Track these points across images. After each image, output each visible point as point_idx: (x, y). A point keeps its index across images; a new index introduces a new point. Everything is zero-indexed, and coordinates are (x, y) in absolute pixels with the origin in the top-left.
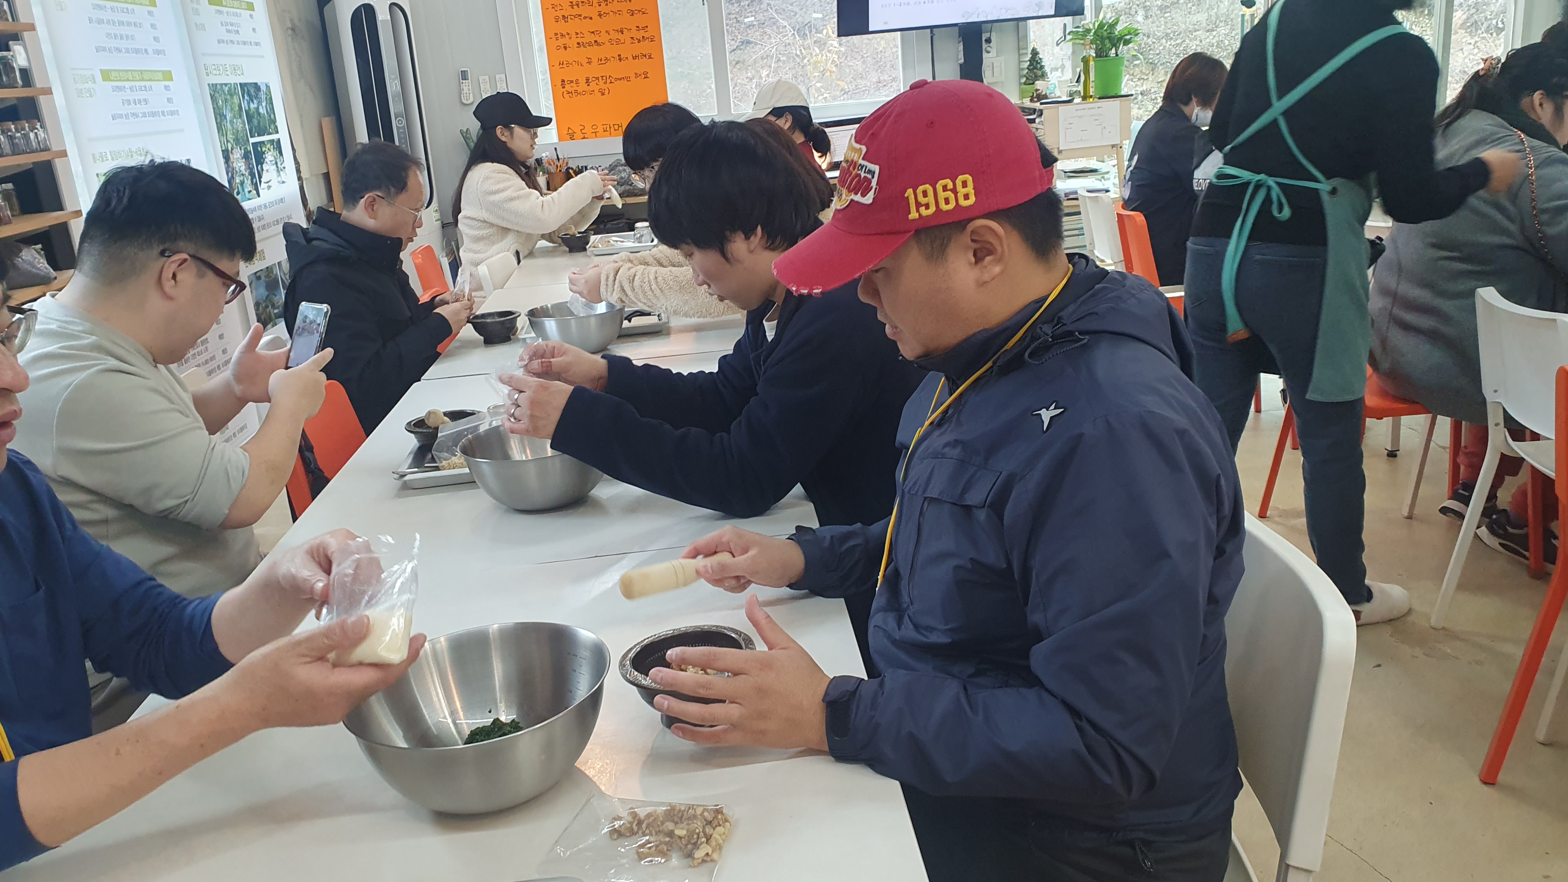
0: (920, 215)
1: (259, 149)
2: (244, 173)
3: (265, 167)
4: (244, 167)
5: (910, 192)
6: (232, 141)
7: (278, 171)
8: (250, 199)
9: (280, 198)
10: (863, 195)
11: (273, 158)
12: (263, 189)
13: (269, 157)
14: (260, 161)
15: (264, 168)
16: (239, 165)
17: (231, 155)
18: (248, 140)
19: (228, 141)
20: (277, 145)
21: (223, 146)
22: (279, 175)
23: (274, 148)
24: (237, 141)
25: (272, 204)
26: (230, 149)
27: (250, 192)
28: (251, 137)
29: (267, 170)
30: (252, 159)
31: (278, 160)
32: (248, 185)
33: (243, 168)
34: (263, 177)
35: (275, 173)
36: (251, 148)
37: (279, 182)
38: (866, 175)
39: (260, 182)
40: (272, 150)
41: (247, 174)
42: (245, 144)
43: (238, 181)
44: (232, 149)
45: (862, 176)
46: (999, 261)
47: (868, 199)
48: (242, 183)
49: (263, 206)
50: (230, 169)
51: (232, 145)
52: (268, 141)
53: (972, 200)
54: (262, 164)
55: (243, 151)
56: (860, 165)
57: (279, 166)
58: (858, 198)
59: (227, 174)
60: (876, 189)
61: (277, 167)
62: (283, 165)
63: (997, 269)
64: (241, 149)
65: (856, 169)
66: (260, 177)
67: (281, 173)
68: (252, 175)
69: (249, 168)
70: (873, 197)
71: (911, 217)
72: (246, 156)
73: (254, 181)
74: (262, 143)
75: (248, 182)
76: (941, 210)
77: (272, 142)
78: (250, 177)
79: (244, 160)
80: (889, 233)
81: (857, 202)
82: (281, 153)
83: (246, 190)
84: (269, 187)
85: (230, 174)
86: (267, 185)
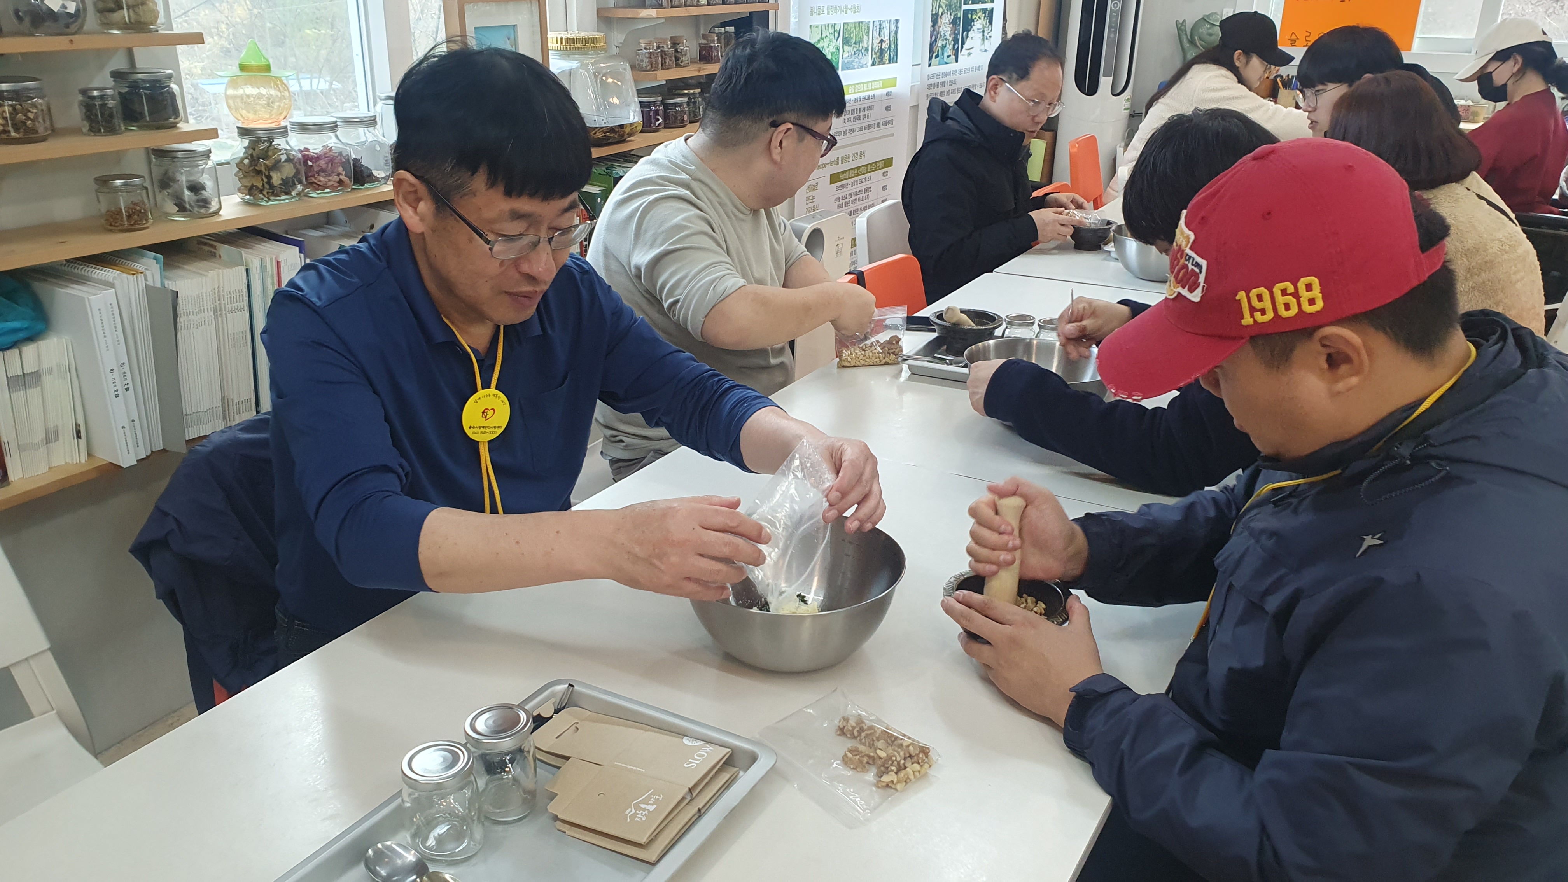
0: (1255, 321)
1: (970, 16)
2: (948, 37)
3: (971, 34)
4: (949, 32)
5: (1241, 295)
6: (944, 7)
7: (983, 39)
8: (947, 63)
9: (978, 65)
10: (1191, 290)
11: (981, 27)
12: (963, 55)
13: (978, 25)
14: (968, 25)
15: (969, 35)
16: (945, 29)
17: (939, 19)
18: (960, 7)
19: (940, 6)
20: (989, 15)
21: (934, 10)
22: (983, 43)
23: (985, 17)
24: (949, 6)
25: (968, 70)
26: (940, 14)
27: (949, 56)
28: (964, 4)
29: (972, 38)
30: (959, 25)
31: (986, 29)
32: (948, 50)
33: (948, 34)
34: (966, 44)
35: (980, 41)
36: (961, 14)
37: (981, 50)
38: (1193, 267)
39: (962, 48)
40: (982, 18)
41: (951, 39)
42: (957, 10)
43: (940, 45)
44: (942, 14)
45: (1190, 269)
46: (1357, 373)
47: (1195, 297)
48: (944, 47)
49: (958, 72)
50: (935, 33)
51: (944, 10)
52: (981, 9)
53: (1319, 305)
54: (968, 31)
55: (952, 17)
56: (1187, 255)
57: (986, 34)
58: (1185, 292)
59: (931, 38)
60: (1204, 286)
61: (983, 35)
62: (990, 34)
63: (1354, 380)
64: (951, 15)
65: (1183, 259)
66: (963, 43)
67: (986, 41)
68: (956, 40)
69: (954, 33)
70: (1200, 295)
71: (1244, 322)
72: (954, 22)
73: (956, 46)
74: (974, 11)
75: (950, 47)
76: (1280, 316)
77: (984, 11)
78: (953, 42)
79: (951, 26)
80: (1221, 337)
81: (1185, 297)
82: (991, 23)
83: (946, 54)
84: (970, 54)
85: (934, 38)
86: (968, 51)
